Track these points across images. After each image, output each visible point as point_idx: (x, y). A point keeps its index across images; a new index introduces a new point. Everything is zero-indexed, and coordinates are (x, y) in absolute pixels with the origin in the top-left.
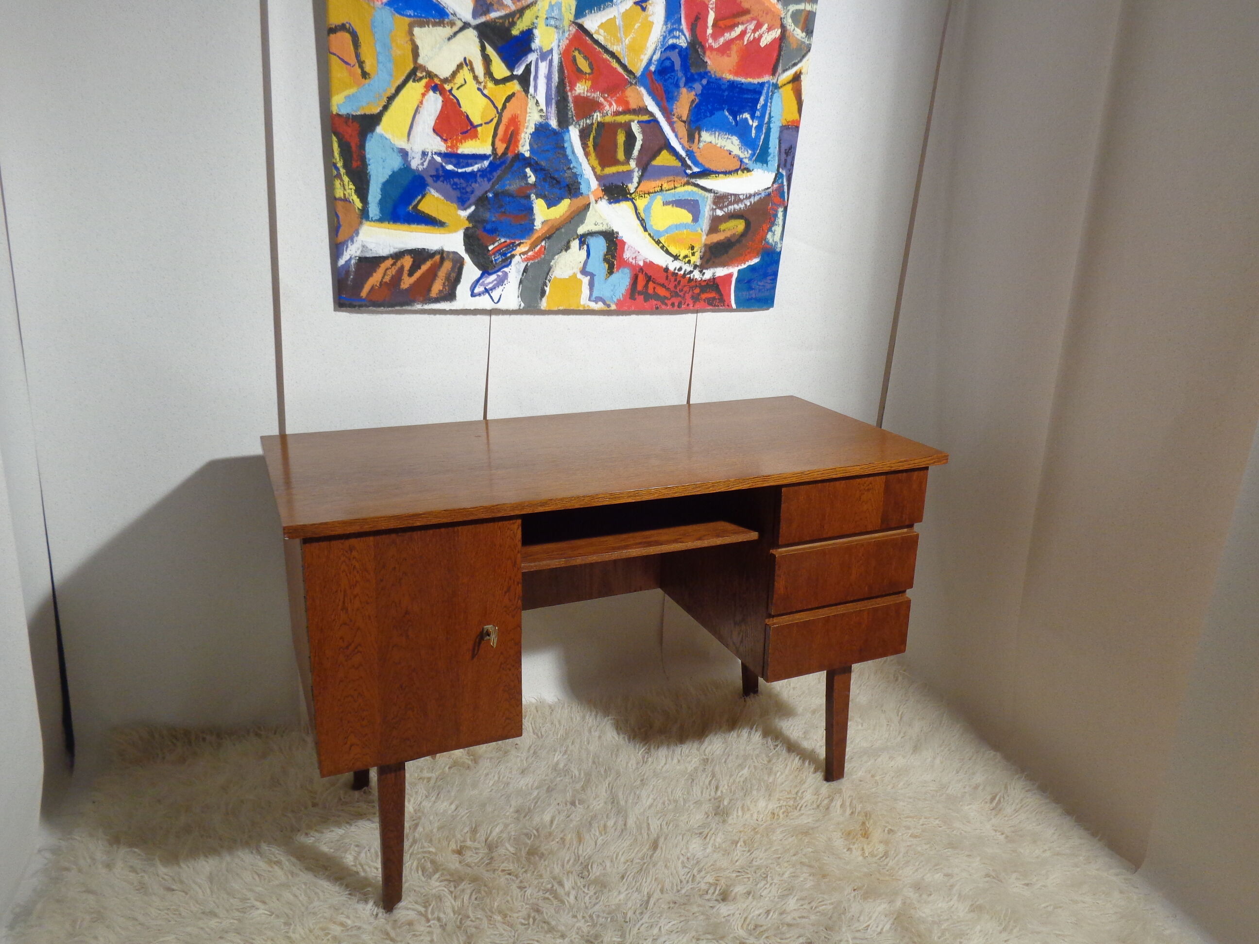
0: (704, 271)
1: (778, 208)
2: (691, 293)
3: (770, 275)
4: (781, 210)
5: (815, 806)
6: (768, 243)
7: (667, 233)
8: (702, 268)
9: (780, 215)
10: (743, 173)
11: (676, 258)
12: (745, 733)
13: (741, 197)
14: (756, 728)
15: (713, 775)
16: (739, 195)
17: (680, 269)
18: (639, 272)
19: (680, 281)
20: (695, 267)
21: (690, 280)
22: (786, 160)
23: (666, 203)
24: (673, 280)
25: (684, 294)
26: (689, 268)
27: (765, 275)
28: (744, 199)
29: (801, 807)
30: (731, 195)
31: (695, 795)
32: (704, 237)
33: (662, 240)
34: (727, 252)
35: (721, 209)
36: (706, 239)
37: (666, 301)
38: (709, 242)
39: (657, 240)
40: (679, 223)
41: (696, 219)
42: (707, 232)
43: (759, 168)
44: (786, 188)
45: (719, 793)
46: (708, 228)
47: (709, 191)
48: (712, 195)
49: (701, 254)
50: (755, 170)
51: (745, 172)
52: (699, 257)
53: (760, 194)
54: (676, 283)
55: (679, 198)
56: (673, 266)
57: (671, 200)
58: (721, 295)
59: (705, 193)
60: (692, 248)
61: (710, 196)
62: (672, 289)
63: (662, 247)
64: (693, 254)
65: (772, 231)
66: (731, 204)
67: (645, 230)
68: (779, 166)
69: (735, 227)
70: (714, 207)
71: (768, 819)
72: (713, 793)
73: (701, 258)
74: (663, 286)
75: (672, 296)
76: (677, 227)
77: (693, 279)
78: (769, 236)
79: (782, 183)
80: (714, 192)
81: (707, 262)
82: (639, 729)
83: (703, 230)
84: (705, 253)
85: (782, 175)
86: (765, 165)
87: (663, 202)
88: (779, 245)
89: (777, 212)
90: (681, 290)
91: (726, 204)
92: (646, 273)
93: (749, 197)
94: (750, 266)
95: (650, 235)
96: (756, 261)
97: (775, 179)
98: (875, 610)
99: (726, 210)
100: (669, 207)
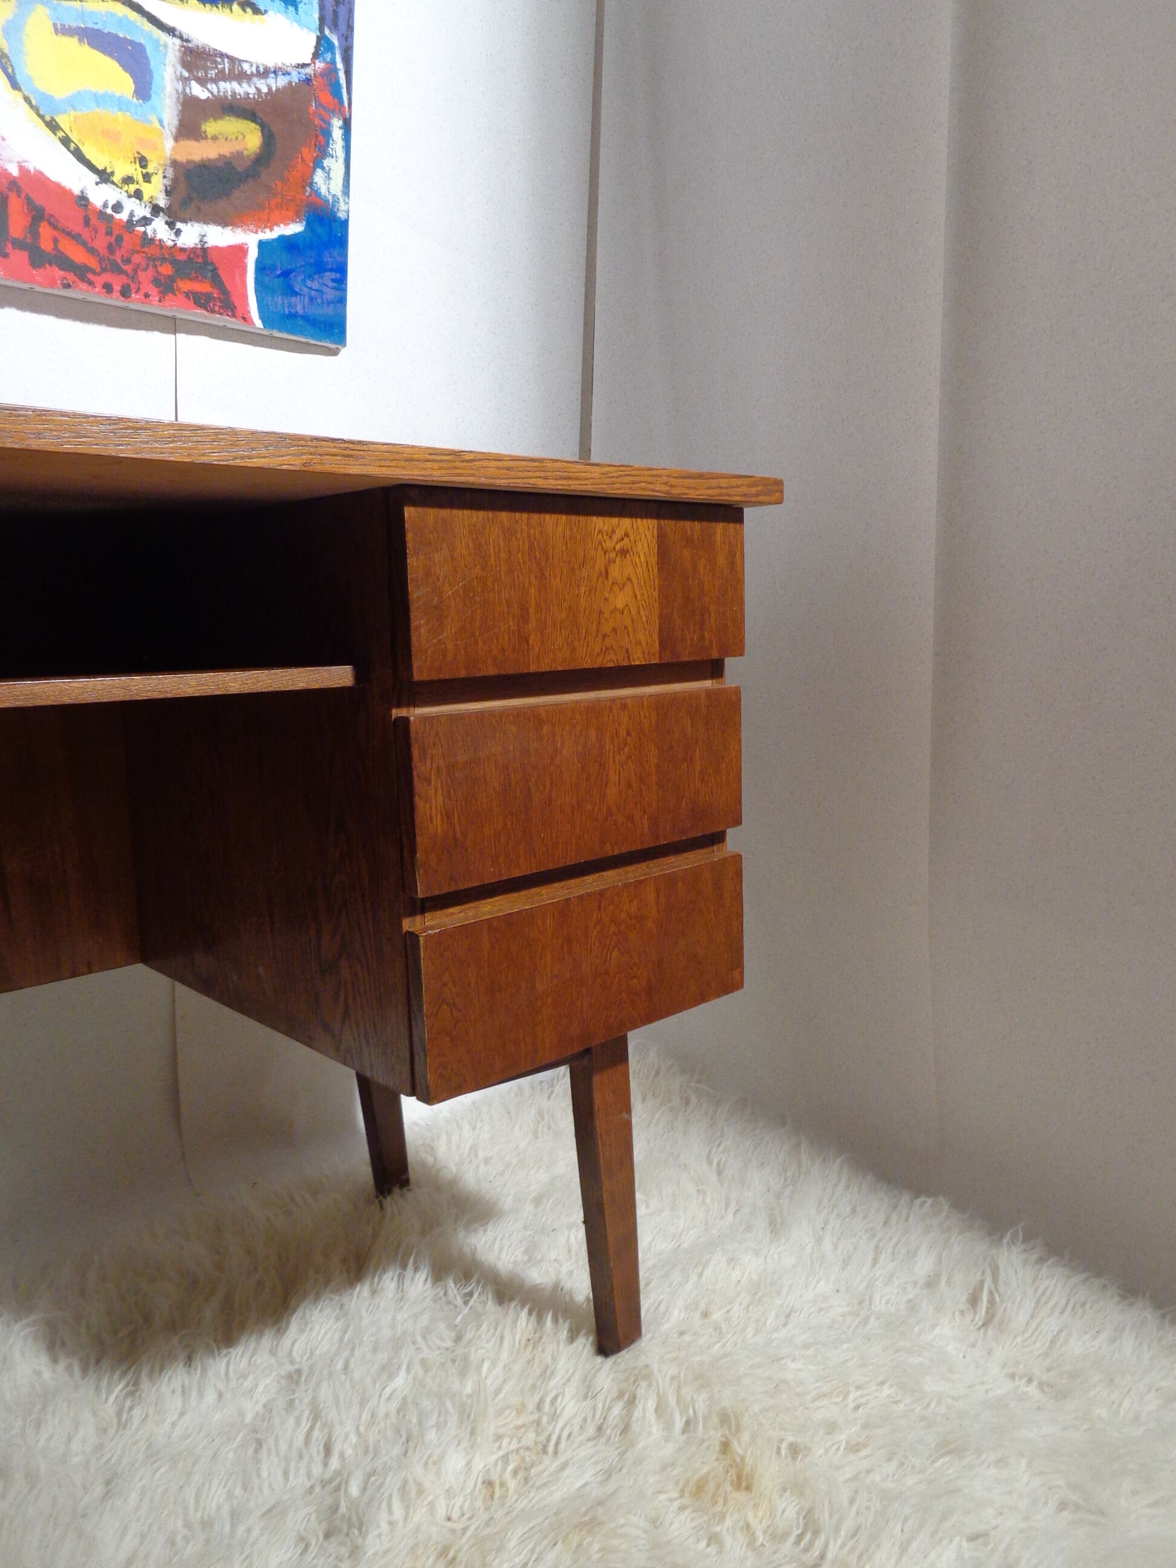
0: (179, 225)
1: (331, 118)
2: (150, 272)
3: (331, 270)
4: (337, 123)
5: (591, 1430)
6: (316, 193)
7: (75, 109)
8: (174, 216)
9: (337, 134)
10: (245, 11)
11: (104, 176)
12: (388, 1282)
13: (246, 67)
14: (415, 1262)
15: (316, 1415)
16: (240, 61)
17: (118, 207)
18: (10, 189)
19: (120, 239)
20: (156, 210)
21: (149, 241)
22: (335, 13)
23: (63, 30)
24: (102, 230)
25: (135, 271)
26: (142, 211)
27: (320, 268)
28: (252, 74)
29: (557, 1444)
30: (222, 55)
31: (266, 1489)
32: (169, 144)
33: (63, 120)
34: (228, 194)
35: (202, 82)
36: (174, 149)
37: (90, 276)
38: (182, 158)
39: (48, 118)
40: (101, 92)
41: (143, 90)
42: (174, 131)
43: (279, 12)
44: (342, 75)
45: (335, 1463)
46: (176, 122)
47: (171, 31)
48: (178, 42)
49: (168, 182)
50: (270, 13)
51: (249, 10)
52: (162, 187)
53: (289, 74)
54: (112, 239)
55: (96, 27)
56: (100, 196)
57: (74, 24)
58: (225, 293)
59: (160, 32)
60: (143, 162)
61: (174, 43)
62: (104, 252)
63: (66, 141)
64: (147, 178)
65: (323, 168)
66: (222, 77)
67: (15, 85)
68: (322, 19)
69: (240, 137)
70: (186, 74)
71: (479, 1503)
72: (317, 1469)
73: (168, 193)
74: (75, 237)
75: (104, 270)
76: (100, 99)
77: (152, 240)
78: (319, 177)
79: (333, 62)
80: (181, 37)
81: (186, 202)
82: (116, 1332)
83: (165, 123)
84: (175, 181)
85: (330, 47)
86: (291, 9)
87: (55, 25)
88: (343, 207)
89: (329, 124)
90: (128, 261)
91: (212, 73)
92: (28, 198)
93: (264, 73)
94: (282, 238)
95: (27, 99)
96: (295, 228)
97: (317, 47)
98: (671, 881)
99: (213, 87)
100: (72, 42)
